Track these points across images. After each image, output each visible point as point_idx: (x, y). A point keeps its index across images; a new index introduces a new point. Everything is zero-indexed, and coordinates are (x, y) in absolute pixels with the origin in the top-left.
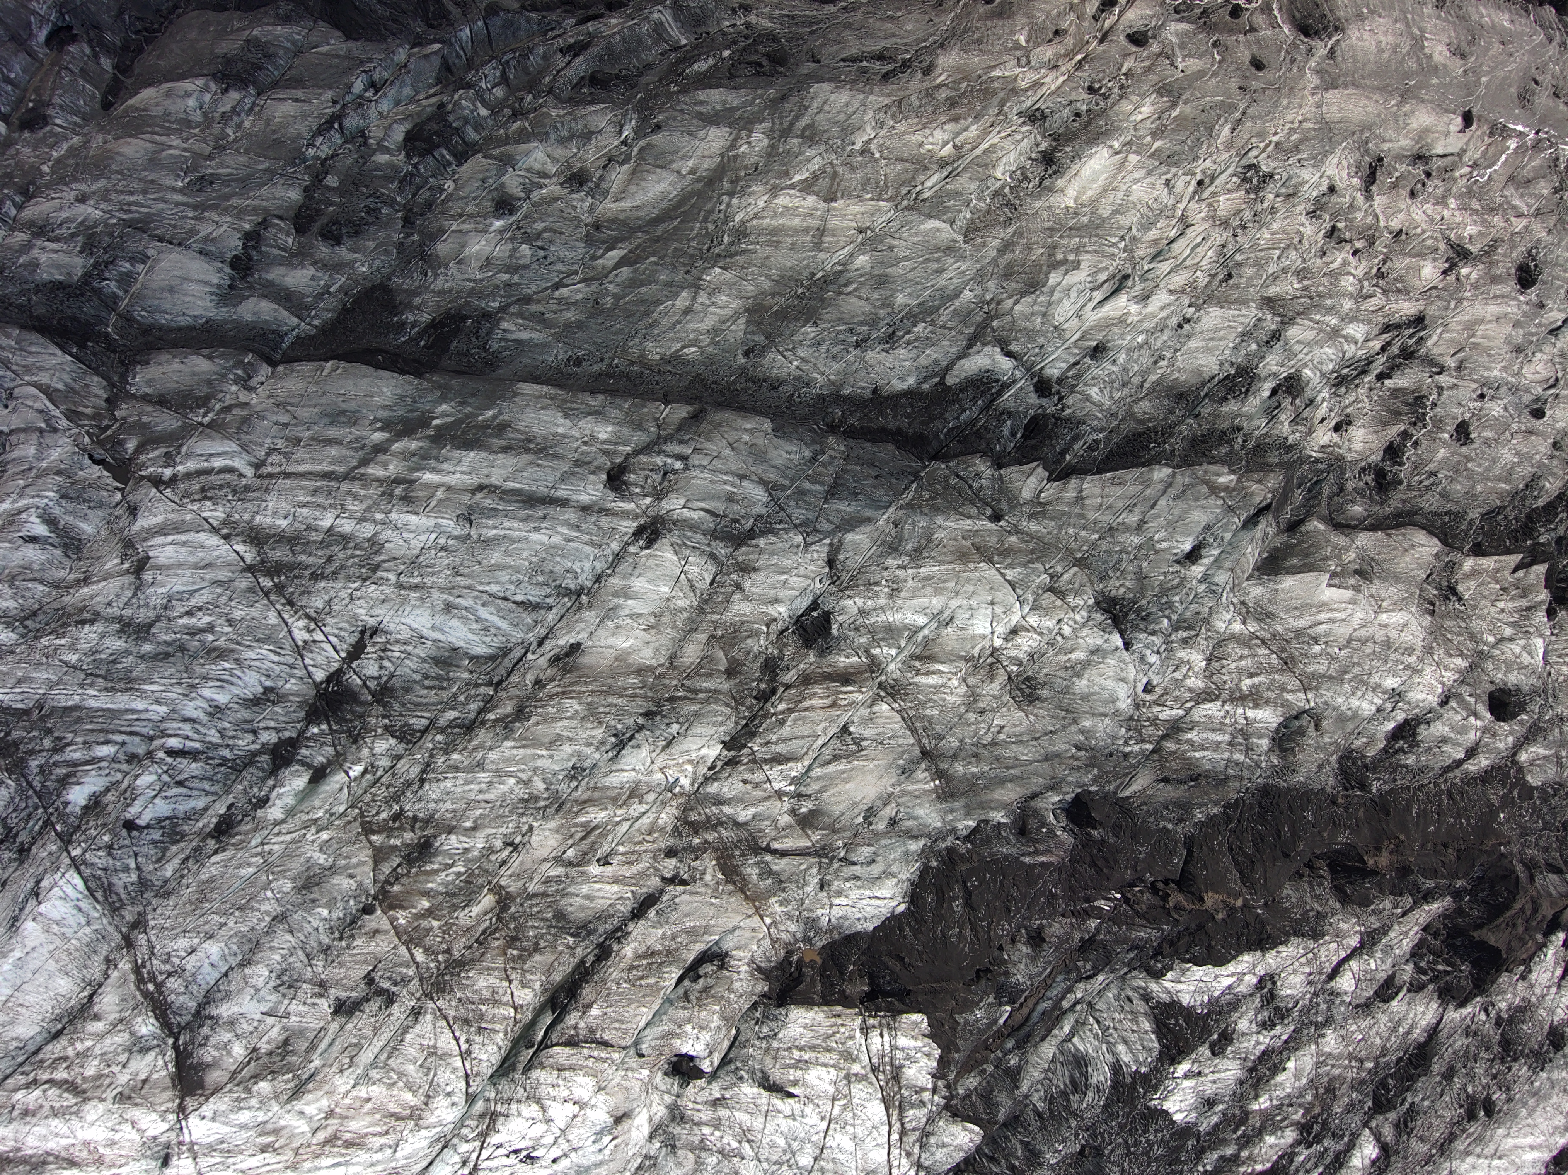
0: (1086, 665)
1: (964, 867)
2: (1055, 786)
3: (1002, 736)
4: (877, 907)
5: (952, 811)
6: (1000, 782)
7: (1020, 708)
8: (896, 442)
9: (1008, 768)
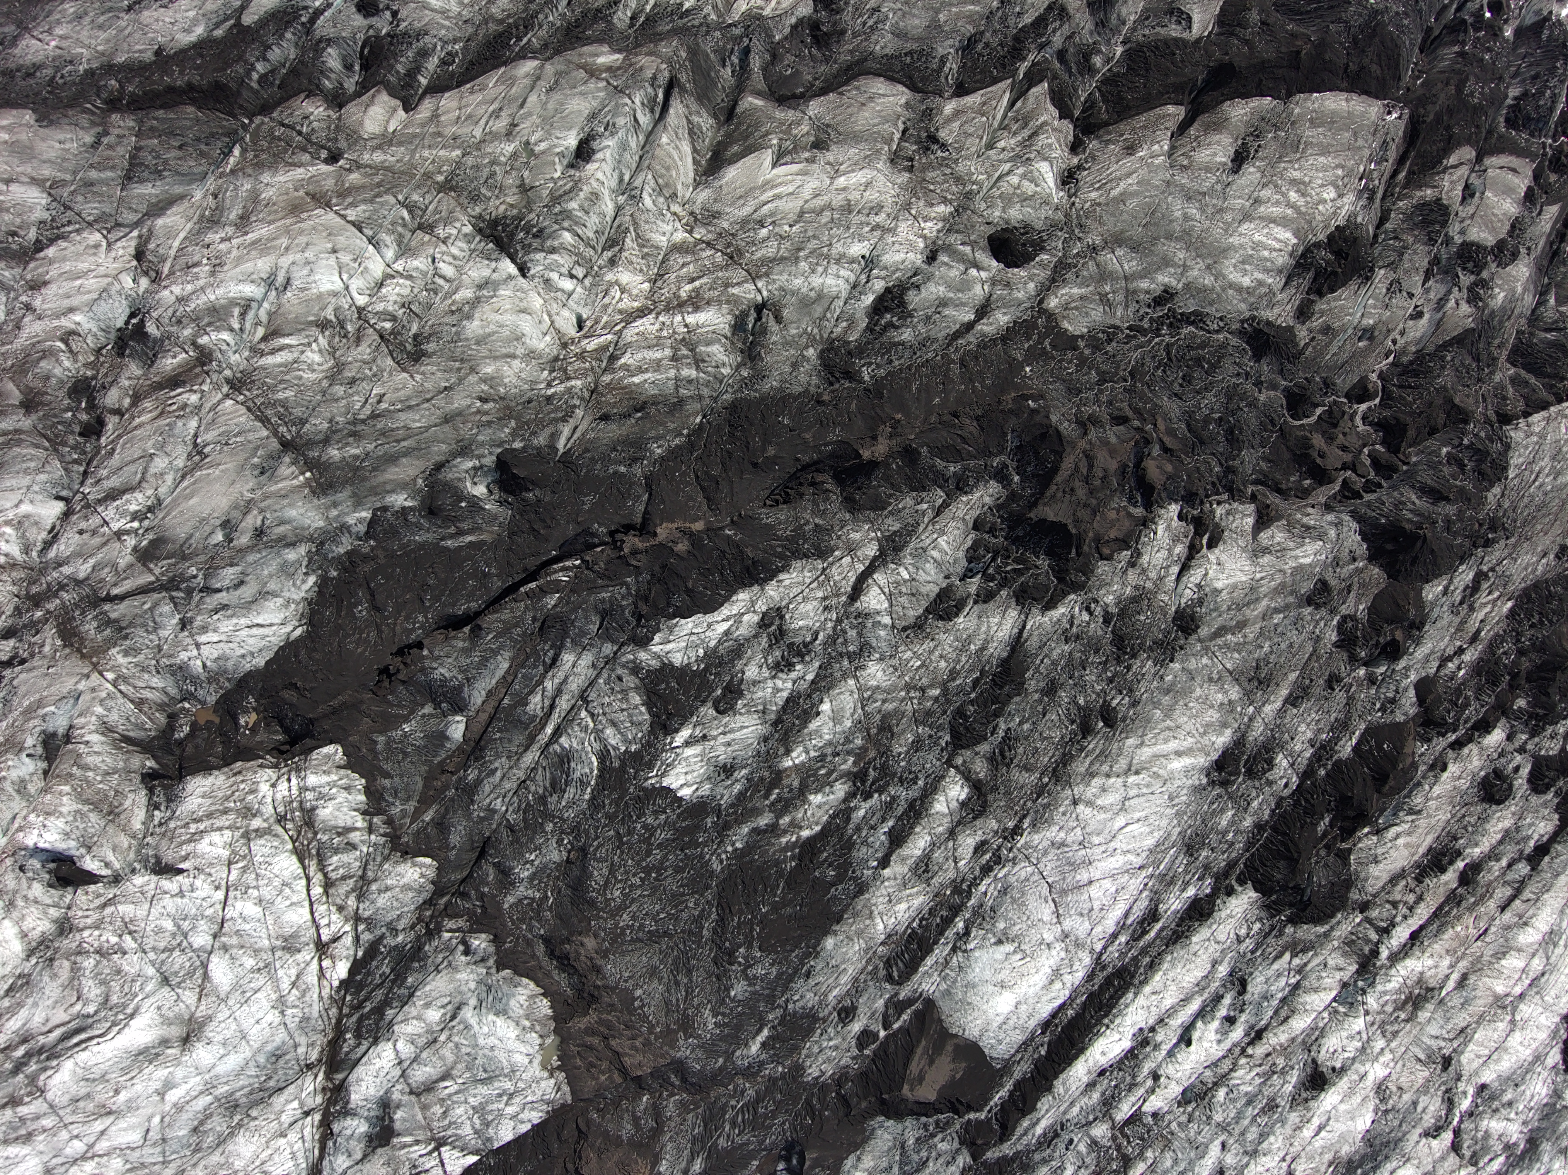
0: (476, 302)
1: (366, 568)
2: (464, 450)
3: (384, 406)
4: (263, 637)
5: (335, 505)
6: (392, 459)
7: (404, 370)
8: (193, 102)
9: (398, 441)
